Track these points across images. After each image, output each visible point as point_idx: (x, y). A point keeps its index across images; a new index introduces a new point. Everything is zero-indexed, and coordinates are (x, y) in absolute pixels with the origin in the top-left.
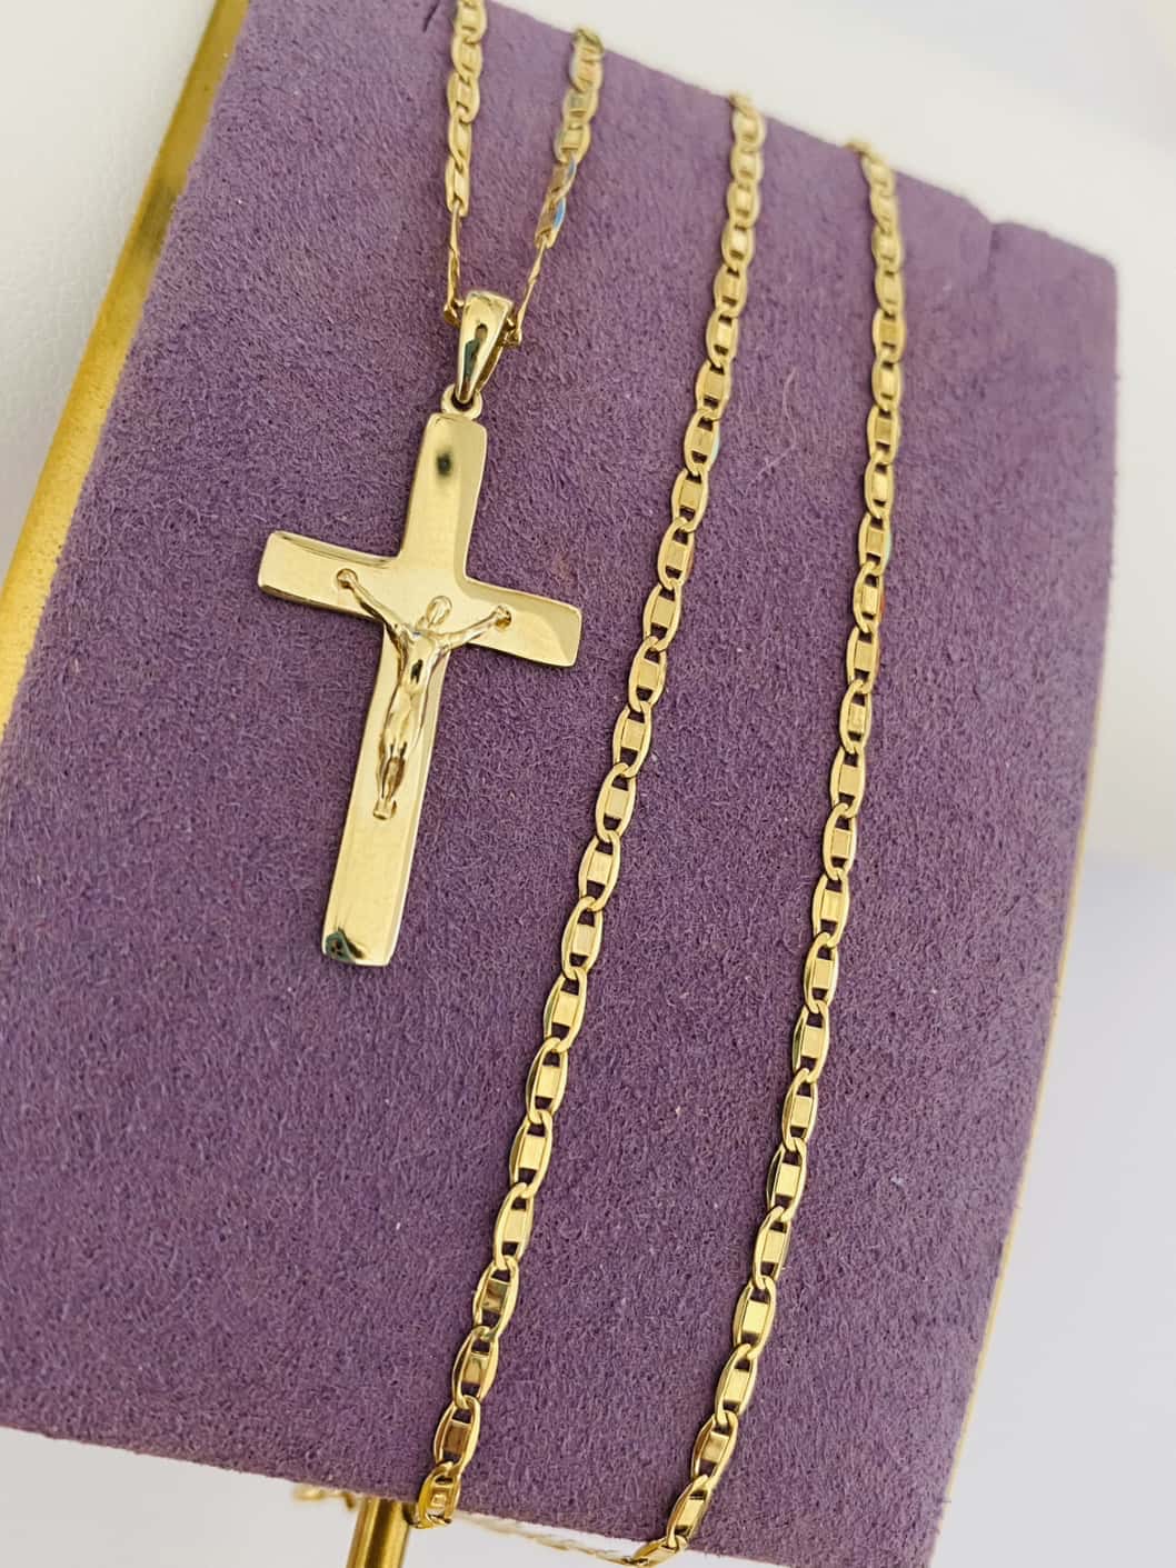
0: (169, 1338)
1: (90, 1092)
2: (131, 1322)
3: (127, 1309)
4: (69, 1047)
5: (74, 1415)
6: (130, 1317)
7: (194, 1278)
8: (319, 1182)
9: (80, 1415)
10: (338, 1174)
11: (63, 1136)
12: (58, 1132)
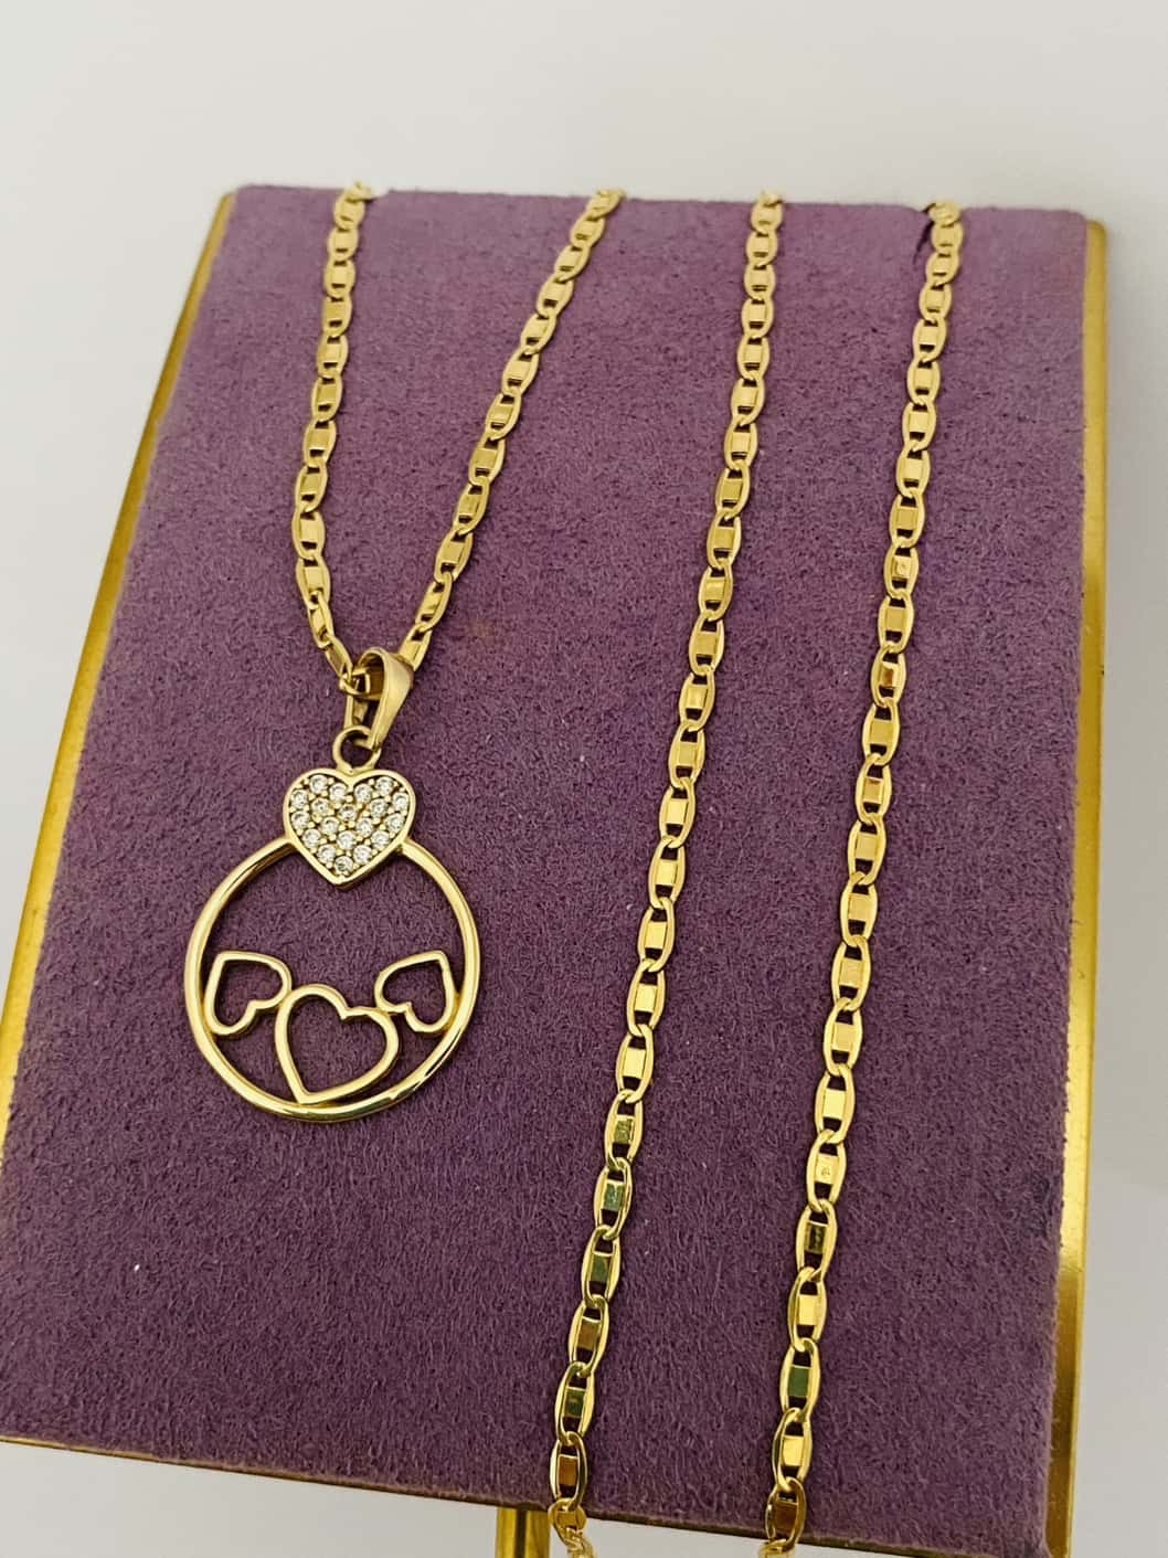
0: (229, 1345)
1: (135, 1140)
2: (195, 1335)
3: (190, 1326)
4: (116, 1105)
5: (164, 1428)
6: (193, 1331)
7: (241, 1289)
8: (332, 1190)
9: (168, 1426)
10: (348, 1181)
11: (119, 1181)
12: (115, 1176)
